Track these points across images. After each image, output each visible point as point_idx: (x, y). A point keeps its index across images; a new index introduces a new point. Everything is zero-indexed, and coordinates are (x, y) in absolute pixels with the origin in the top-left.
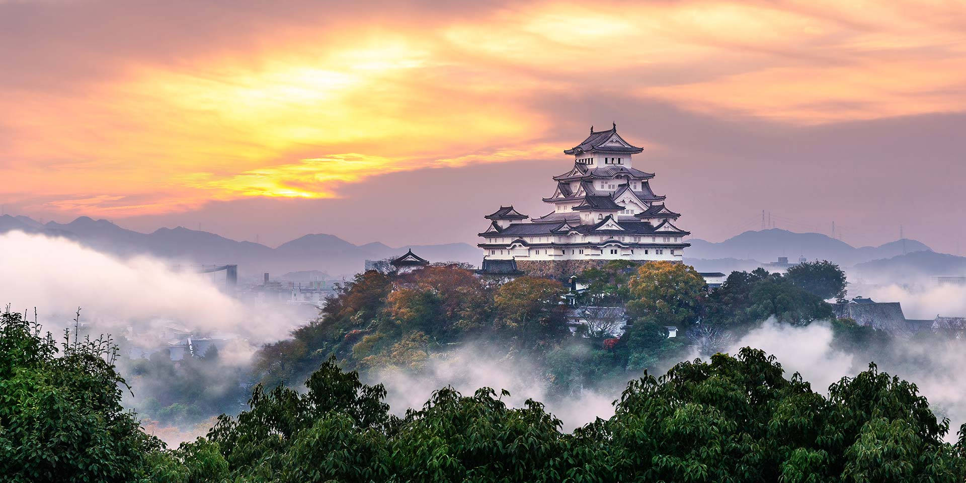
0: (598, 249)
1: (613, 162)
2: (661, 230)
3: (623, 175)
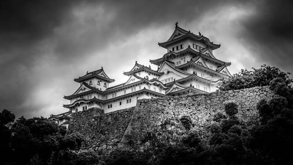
0: (74, 108)
1: (178, 49)
2: (129, 84)
3: (169, 55)
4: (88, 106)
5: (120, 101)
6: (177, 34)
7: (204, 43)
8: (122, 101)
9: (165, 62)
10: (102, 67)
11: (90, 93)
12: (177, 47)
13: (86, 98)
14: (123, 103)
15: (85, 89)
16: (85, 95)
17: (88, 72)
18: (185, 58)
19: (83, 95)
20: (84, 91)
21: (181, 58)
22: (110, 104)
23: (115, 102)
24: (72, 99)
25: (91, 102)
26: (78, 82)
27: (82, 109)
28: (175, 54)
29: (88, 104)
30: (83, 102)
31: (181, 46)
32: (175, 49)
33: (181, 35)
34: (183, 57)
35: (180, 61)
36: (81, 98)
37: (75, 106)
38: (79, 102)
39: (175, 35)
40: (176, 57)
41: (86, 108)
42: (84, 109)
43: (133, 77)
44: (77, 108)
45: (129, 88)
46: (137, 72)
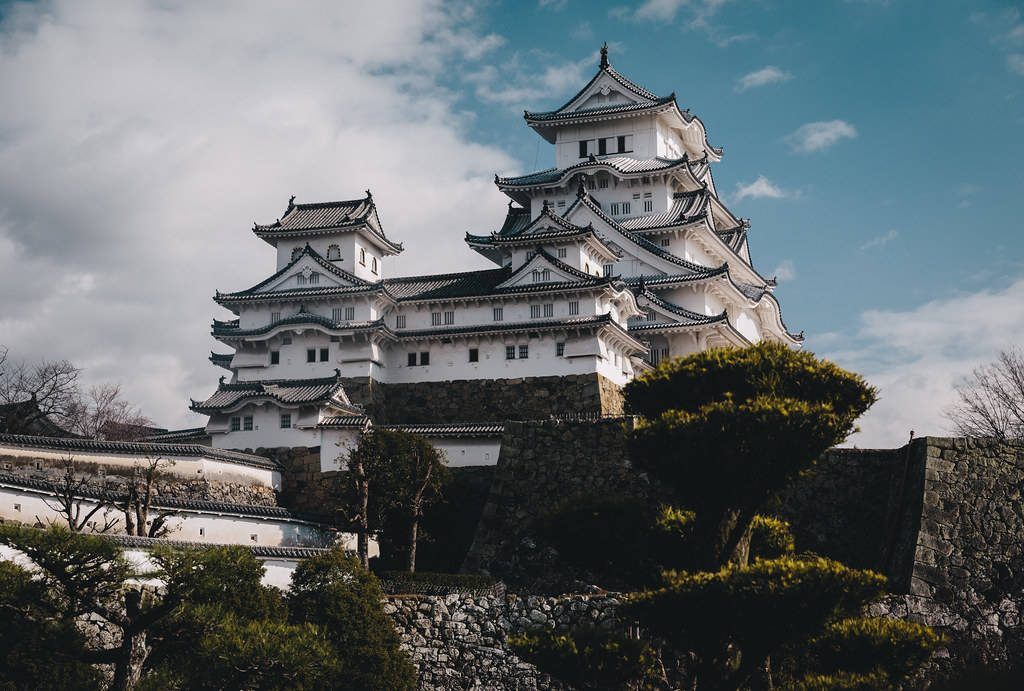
0: (261, 347)
1: (603, 151)
2: (518, 284)
3: (591, 172)
4: (334, 349)
5: (473, 345)
6: (605, 92)
7: (681, 138)
8: (484, 349)
9: (584, 200)
10: (368, 192)
12: (602, 143)
13: (325, 313)
14: (488, 357)
15: (315, 275)
16: (321, 302)
17: (293, 198)
18: (648, 195)
19: (311, 302)
20: (308, 285)
21: (634, 191)
22: (419, 351)
23: (448, 347)
24: (246, 307)
25: (356, 335)
26: (266, 239)
27: (305, 356)
28: (616, 173)
29: (334, 339)
30: (318, 331)
31: (621, 140)
32: (593, 149)
33: (619, 97)
34: (641, 190)
35: (625, 200)
36: (302, 311)
37: (270, 340)
38: (299, 329)
39: (593, 91)
40: (611, 184)
41: (325, 356)
42: (311, 357)
43: (540, 263)
44: (274, 348)
45: (519, 300)
46: (551, 245)
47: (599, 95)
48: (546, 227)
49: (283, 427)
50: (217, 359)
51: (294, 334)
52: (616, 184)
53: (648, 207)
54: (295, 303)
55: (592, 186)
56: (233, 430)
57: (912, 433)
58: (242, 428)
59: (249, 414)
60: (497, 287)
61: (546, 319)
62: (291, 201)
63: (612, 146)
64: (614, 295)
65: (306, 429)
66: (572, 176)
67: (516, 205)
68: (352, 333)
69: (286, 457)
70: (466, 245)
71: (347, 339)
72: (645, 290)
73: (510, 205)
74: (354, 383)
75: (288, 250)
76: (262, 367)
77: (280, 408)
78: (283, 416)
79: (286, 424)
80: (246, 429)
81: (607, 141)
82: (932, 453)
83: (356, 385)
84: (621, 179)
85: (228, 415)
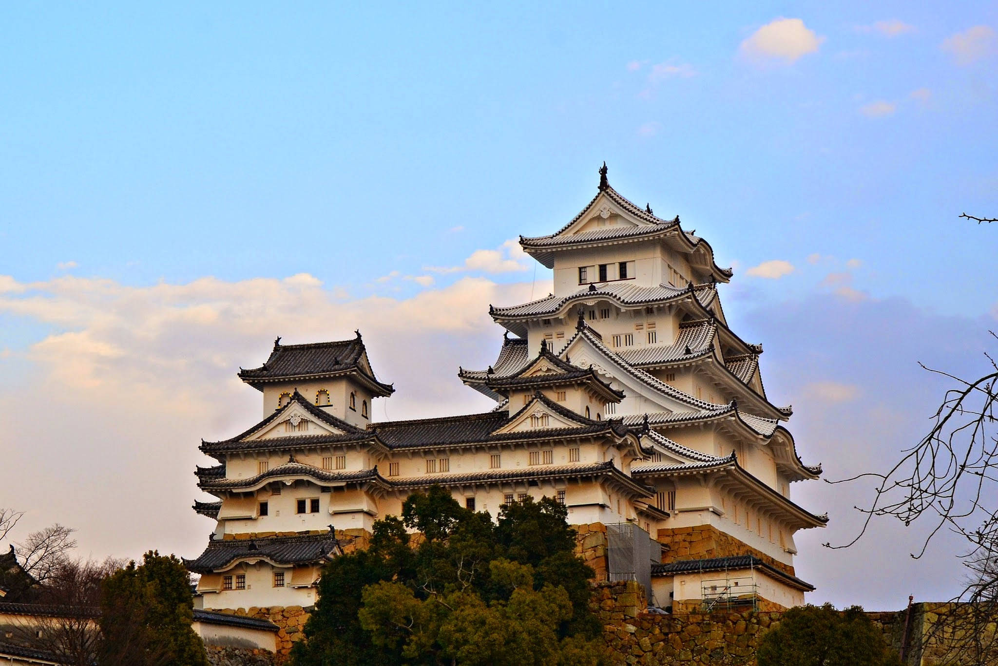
0: (247, 499)
1: (603, 278)
2: (516, 430)
3: (591, 303)
4: (325, 500)
5: (470, 494)
6: (605, 215)
8: (482, 497)
9: (584, 334)
10: (357, 333)
11: (340, 448)
12: (603, 269)
13: (315, 462)
14: (485, 506)
15: (303, 423)
16: (312, 451)
17: (279, 339)
18: (652, 325)
19: (300, 451)
20: (297, 433)
21: (639, 322)
24: (235, 456)
25: (347, 484)
26: (253, 384)
27: (294, 507)
28: (617, 304)
29: (324, 490)
30: (308, 482)
31: (623, 267)
32: (593, 276)
33: (619, 220)
34: (645, 322)
35: (628, 331)
36: (291, 461)
37: (258, 491)
38: (288, 480)
39: (594, 213)
40: (613, 314)
41: (315, 508)
42: (301, 508)
43: (538, 408)
44: (262, 498)
45: (518, 446)
46: (550, 388)
47: (599, 219)
48: (545, 369)
49: (277, 585)
50: (200, 508)
51: (284, 484)
52: (618, 314)
53: (652, 337)
54: (284, 452)
55: (592, 316)
56: (226, 589)
57: (911, 598)
58: (234, 587)
59: (241, 572)
60: (494, 433)
61: (545, 466)
62: (277, 342)
63: (613, 272)
64: (616, 440)
65: (300, 588)
66: (571, 306)
67: (512, 336)
68: (343, 484)
69: (280, 617)
70: (460, 381)
71: (338, 489)
72: (649, 430)
73: (505, 335)
74: (346, 536)
75: (275, 395)
76: (250, 519)
77: (273, 567)
78: (277, 575)
79: (279, 583)
80: (238, 588)
81: (608, 267)
82: (929, 618)
83: (348, 538)
84: (623, 310)
85: (219, 574)
